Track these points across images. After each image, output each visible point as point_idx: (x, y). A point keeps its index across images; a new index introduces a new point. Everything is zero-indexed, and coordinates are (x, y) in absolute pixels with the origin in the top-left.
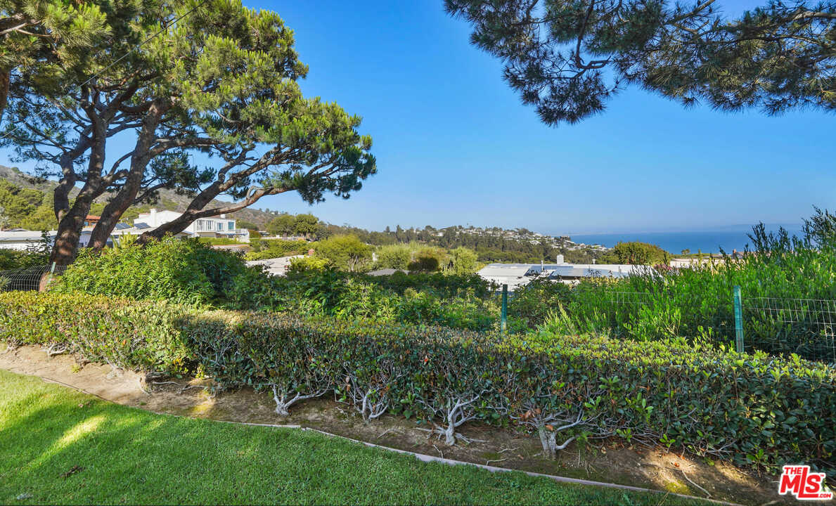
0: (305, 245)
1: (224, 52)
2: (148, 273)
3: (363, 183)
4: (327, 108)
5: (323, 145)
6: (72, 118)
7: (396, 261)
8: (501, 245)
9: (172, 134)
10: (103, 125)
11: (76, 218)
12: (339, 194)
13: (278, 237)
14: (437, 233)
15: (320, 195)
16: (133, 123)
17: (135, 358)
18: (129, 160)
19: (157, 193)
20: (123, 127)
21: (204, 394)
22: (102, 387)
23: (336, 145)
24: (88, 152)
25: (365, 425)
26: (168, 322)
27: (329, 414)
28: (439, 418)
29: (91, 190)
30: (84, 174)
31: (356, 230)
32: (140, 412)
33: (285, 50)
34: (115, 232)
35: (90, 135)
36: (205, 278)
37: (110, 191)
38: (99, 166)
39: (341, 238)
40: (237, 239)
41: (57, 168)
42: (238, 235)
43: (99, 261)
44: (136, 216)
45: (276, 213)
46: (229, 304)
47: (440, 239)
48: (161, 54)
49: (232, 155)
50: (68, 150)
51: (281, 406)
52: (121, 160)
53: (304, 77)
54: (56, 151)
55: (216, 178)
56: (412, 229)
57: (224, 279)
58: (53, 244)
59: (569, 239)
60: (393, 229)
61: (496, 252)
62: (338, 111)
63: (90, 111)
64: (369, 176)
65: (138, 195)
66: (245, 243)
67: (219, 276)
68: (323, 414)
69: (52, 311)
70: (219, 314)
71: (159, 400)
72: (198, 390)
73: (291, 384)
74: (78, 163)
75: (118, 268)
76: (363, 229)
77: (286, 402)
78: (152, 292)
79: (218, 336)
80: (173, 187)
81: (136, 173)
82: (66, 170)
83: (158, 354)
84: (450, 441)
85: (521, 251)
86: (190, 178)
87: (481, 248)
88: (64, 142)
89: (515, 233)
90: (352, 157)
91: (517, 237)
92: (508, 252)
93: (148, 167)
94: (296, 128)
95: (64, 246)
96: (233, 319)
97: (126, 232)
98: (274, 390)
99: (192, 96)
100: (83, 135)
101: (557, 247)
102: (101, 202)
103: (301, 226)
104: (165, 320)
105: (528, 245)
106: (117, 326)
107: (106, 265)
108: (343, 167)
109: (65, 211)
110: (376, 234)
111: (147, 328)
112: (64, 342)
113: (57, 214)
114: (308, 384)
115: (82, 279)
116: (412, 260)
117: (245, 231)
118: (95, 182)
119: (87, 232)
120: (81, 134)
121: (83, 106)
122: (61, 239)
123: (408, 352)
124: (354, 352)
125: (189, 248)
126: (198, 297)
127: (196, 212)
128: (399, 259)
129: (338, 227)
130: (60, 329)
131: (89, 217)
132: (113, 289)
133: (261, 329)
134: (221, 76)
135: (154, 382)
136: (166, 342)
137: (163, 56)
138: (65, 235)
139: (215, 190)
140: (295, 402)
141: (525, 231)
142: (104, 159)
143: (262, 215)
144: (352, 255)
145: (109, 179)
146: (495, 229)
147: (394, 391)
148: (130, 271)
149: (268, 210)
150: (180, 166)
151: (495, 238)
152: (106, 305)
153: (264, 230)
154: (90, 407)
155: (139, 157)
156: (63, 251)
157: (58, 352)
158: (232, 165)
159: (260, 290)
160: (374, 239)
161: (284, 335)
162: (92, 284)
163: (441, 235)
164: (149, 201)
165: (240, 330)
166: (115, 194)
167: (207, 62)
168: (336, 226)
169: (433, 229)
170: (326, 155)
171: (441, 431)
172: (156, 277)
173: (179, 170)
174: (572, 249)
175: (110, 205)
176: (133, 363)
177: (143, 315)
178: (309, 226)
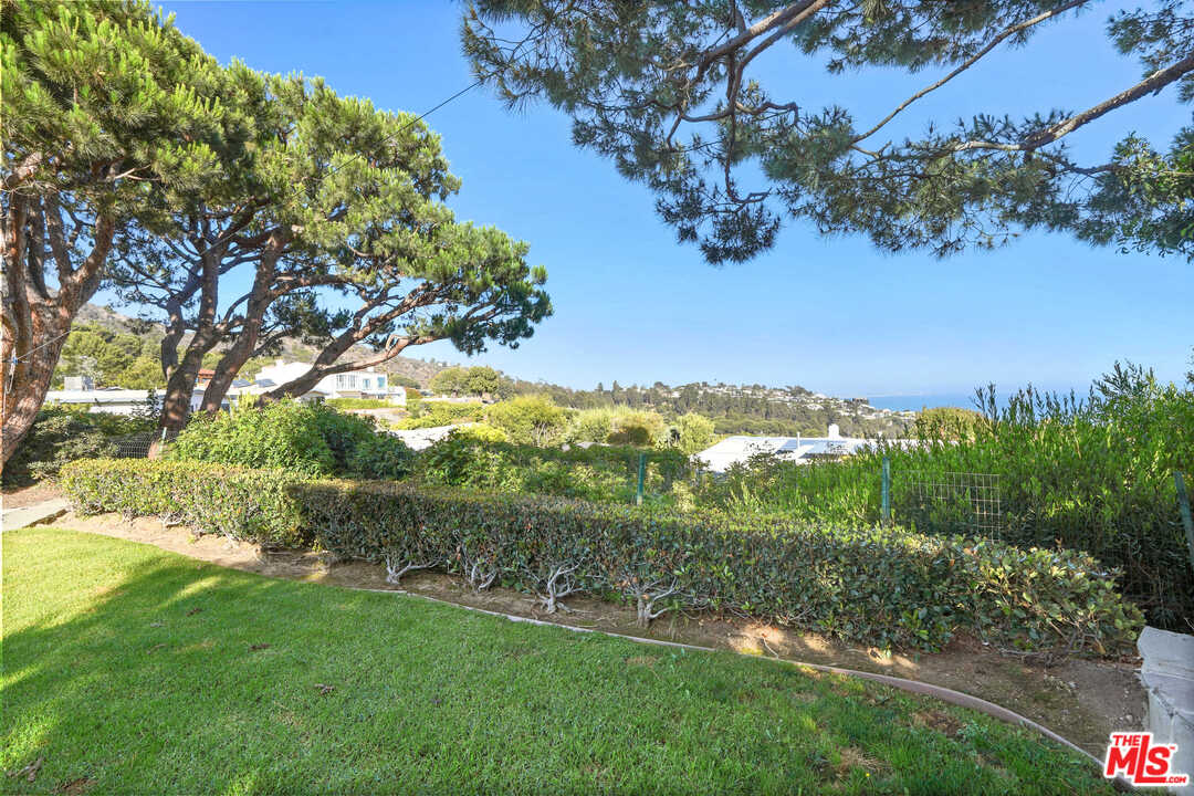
0: (479, 408)
1: (352, 174)
2: (264, 440)
3: (535, 329)
4: (484, 234)
5: (479, 280)
6: (180, 254)
7: (598, 431)
8: (764, 410)
9: (298, 267)
10: (215, 262)
11: (187, 375)
12: (505, 343)
13: (445, 398)
14: (670, 392)
15: (482, 344)
16: (251, 255)
17: (250, 528)
18: (245, 303)
19: (281, 342)
20: (239, 261)
21: (320, 565)
22: (218, 557)
23: (497, 281)
24: (199, 293)
25: (474, 595)
26: (283, 491)
27: (441, 585)
28: (542, 588)
29: (202, 342)
30: (194, 321)
31: (555, 388)
32: (254, 575)
33: (430, 161)
34: (232, 391)
35: (200, 273)
36: (325, 444)
37: (225, 340)
38: (211, 312)
39: (528, 400)
40: (390, 401)
41: (161, 314)
42: (390, 396)
43: (213, 426)
44: (256, 371)
45: (445, 364)
46: (351, 474)
47: (675, 401)
48: (279, 177)
49: (372, 293)
50: (175, 293)
51: (392, 574)
52: (236, 304)
53: (457, 193)
54: (162, 293)
55: (351, 324)
56: (635, 387)
57: (347, 447)
58: (161, 407)
59: (867, 402)
60: (608, 387)
61: (757, 420)
62: (497, 238)
63: (199, 245)
64: (544, 319)
65: (257, 346)
66: (400, 407)
67: (341, 443)
68: (436, 585)
69: (167, 478)
70: (336, 482)
71: (274, 569)
72: (313, 561)
73: (403, 553)
74: (187, 307)
75: (233, 433)
76: (565, 387)
77: (397, 572)
78: (268, 460)
79: (331, 503)
80: (300, 335)
81: (253, 321)
82: (174, 318)
83: (273, 523)
84: (551, 609)
85: (793, 419)
86: (319, 324)
87: (734, 414)
88: (170, 281)
89: (786, 393)
90: (519, 296)
91: (787, 398)
92: (773, 421)
93: (269, 310)
94: (443, 263)
95: (174, 410)
96: (346, 486)
97: (245, 390)
98: (388, 561)
99: (314, 225)
100: (192, 273)
101: (847, 414)
102: (215, 355)
103: (476, 383)
104: (280, 488)
105: (805, 411)
106: (232, 493)
107: (220, 430)
108: (506, 309)
109: (174, 368)
110: (583, 393)
111: (261, 495)
112: (179, 512)
113: (165, 372)
114: (419, 553)
115: (196, 446)
116: (613, 430)
117: (400, 390)
118: (208, 332)
119: (199, 392)
120: (190, 271)
121: (192, 239)
122: (171, 401)
123: (513, 519)
124: (463, 520)
125: (309, 412)
126: (317, 465)
127: (325, 367)
128: (602, 428)
129: (531, 384)
130: (176, 498)
131: (201, 372)
132: (228, 456)
133: (373, 497)
134: (349, 203)
135: (270, 553)
136: (280, 510)
137: (281, 180)
138: (174, 396)
139: (348, 341)
140: (407, 572)
141: (800, 390)
142: (216, 303)
143: (426, 368)
144: (537, 423)
145: (222, 328)
146: (756, 387)
147: (501, 559)
148: (245, 437)
149: (433, 360)
150: (307, 309)
151: (756, 400)
152: (221, 473)
153: (427, 387)
154: (206, 570)
155: (257, 300)
156: (172, 416)
157: (174, 523)
158: (371, 307)
159: (383, 459)
160: (581, 400)
161: (396, 502)
162: (206, 452)
163: (676, 395)
164: (271, 354)
165: (354, 496)
166: (230, 345)
167: (333, 186)
168: (526, 383)
169: (666, 387)
170: (484, 294)
171: (544, 600)
172: (273, 444)
173: (305, 315)
174: (872, 417)
175: (224, 359)
176: (248, 532)
177: (258, 482)
178: (487, 383)
